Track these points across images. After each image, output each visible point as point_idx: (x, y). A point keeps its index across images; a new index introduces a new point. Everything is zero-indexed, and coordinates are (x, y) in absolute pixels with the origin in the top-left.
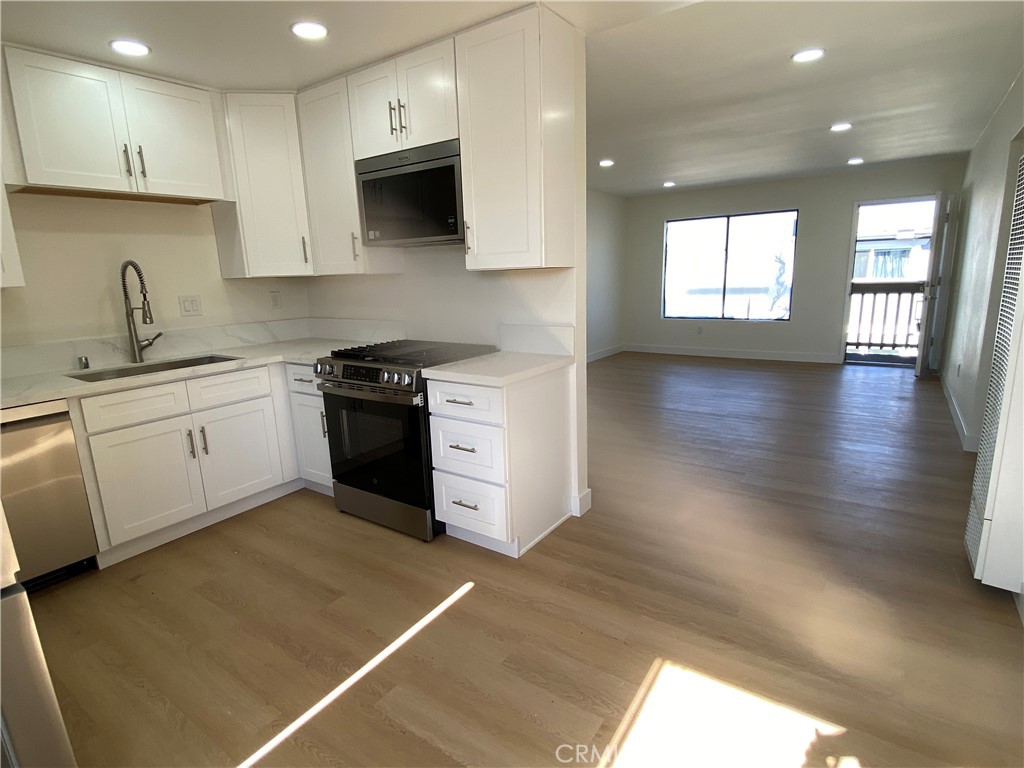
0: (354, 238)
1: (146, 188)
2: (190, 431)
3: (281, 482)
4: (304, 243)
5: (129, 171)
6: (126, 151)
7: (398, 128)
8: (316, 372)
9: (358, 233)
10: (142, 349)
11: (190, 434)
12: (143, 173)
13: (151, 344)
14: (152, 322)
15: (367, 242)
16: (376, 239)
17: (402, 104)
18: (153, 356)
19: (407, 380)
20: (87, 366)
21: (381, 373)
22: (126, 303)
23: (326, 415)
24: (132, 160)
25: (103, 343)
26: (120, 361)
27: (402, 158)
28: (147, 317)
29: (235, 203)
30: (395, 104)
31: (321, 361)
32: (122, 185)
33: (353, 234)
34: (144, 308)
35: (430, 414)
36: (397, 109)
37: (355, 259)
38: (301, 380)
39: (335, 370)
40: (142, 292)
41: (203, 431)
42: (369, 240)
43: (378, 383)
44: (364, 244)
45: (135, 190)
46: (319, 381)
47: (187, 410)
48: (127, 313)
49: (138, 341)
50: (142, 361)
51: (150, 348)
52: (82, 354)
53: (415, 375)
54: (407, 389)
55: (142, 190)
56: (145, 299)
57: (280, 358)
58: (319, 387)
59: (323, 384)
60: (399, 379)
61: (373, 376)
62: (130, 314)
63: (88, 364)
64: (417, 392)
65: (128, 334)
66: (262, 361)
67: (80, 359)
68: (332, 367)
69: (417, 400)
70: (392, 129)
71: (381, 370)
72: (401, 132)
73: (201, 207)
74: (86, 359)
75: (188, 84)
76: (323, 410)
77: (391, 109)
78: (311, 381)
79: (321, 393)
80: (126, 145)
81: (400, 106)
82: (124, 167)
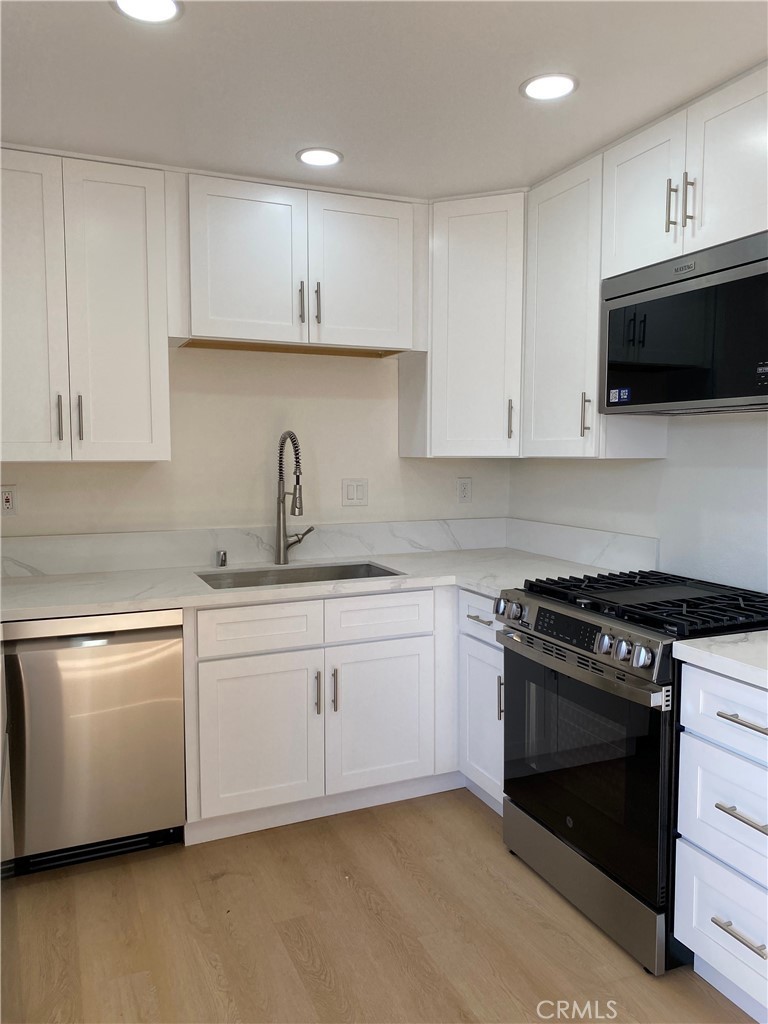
0: (585, 401)
1: (319, 338)
2: (319, 674)
3: (430, 773)
4: (510, 408)
5: (302, 317)
6: (301, 291)
7: (680, 220)
8: (497, 611)
9: (593, 394)
10: (288, 546)
11: (318, 677)
12: (318, 318)
13: (299, 541)
14: (301, 514)
15: (607, 406)
16: (620, 403)
17: (690, 180)
18: (301, 558)
19: (643, 657)
20: (223, 563)
21: (599, 636)
22: (279, 484)
23: (506, 684)
24: (308, 301)
25: (248, 534)
26: (262, 561)
27: (681, 269)
28: (297, 506)
29: (426, 352)
30: (678, 182)
31: (507, 595)
32: (292, 334)
33: (584, 394)
34: (294, 494)
35: (682, 729)
36: (682, 189)
37: (582, 435)
38: (476, 618)
39: (526, 613)
40: (295, 473)
41: (335, 675)
42: (610, 404)
43: (592, 651)
44: (601, 411)
45: (305, 341)
46: (500, 626)
47: (319, 641)
48: (279, 498)
49: (285, 536)
50: (286, 562)
51: (299, 545)
52: (222, 547)
53: (659, 652)
54: (643, 674)
55: (314, 340)
56: (298, 483)
57: (452, 580)
58: (501, 636)
59: (506, 633)
60: (629, 652)
61: (585, 636)
62: (281, 500)
63: (225, 561)
64: (662, 683)
65: (275, 525)
66: (426, 582)
67: (219, 553)
68: (521, 607)
69: (659, 699)
70: (669, 222)
71: (599, 629)
72: (684, 225)
73: (386, 360)
74: (225, 554)
75: (387, 197)
76: (502, 674)
77: (670, 190)
78: (490, 623)
79: (502, 647)
80: (302, 283)
81: (687, 183)
82: (297, 312)
